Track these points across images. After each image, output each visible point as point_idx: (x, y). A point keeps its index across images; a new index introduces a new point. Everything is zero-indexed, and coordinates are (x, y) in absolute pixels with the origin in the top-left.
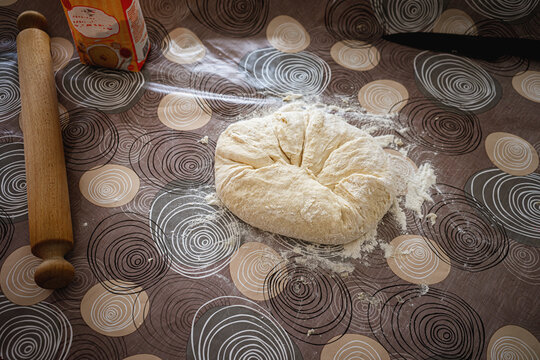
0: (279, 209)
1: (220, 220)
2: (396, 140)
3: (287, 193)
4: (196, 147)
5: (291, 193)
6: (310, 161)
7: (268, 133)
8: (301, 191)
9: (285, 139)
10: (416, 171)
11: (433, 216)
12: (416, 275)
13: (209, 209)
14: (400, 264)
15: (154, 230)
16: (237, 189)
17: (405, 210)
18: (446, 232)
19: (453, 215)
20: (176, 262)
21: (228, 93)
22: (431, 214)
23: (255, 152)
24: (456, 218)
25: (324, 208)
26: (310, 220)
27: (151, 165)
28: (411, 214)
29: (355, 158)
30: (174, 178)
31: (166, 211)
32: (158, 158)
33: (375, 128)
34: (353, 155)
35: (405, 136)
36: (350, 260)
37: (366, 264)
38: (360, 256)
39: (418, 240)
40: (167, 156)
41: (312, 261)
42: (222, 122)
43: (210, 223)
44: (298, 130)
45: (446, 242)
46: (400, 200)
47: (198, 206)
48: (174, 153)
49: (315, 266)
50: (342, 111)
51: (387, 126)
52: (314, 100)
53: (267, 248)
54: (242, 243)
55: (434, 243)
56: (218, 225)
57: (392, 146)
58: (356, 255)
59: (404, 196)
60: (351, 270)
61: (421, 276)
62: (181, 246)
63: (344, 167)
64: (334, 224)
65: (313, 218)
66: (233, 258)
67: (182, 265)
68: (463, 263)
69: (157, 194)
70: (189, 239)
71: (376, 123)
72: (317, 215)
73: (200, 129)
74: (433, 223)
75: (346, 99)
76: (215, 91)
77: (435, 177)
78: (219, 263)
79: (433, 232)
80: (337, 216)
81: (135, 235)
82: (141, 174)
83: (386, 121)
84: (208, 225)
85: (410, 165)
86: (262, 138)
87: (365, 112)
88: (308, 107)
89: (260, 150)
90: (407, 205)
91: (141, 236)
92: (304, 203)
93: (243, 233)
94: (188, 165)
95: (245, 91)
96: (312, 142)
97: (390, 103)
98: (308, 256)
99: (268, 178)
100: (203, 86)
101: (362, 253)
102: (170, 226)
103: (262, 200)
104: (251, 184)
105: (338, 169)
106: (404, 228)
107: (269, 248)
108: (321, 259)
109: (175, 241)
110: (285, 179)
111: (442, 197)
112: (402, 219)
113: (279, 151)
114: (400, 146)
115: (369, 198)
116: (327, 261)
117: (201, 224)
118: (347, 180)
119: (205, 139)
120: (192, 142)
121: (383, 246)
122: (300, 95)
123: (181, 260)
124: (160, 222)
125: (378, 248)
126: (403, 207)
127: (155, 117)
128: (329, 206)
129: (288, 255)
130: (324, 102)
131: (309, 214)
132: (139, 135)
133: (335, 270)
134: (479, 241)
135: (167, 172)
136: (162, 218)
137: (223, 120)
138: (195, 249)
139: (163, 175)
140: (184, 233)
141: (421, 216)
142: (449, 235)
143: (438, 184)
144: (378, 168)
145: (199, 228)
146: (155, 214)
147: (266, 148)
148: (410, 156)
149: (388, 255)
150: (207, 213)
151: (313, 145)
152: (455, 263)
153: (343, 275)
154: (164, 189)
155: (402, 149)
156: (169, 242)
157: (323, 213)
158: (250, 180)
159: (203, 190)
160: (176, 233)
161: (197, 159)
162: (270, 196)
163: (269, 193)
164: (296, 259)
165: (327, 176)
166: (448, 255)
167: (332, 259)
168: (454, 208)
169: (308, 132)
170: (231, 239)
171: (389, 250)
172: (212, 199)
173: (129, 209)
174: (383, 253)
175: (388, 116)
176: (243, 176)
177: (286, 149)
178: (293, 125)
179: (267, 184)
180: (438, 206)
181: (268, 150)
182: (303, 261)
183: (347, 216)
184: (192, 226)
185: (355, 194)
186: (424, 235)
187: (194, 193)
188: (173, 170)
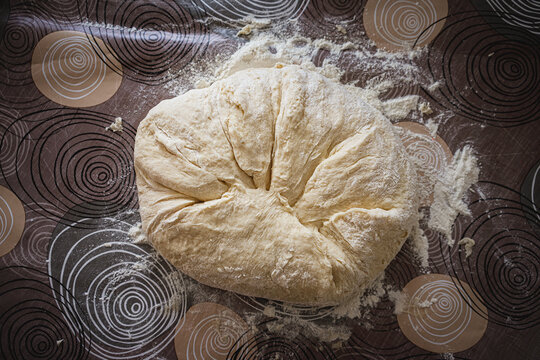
0: (239, 272)
1: (155, 270)
2: (422, 106)
3: (249, 245)
4: (105, 138)
5: (254, 245)
6: (284, 183)
7: (213, 135)
8: (271, 238)
9: (242, 146)
10: (449, 161)
11: (469, 241)
12: (437, 339)
13: (137, 252)
14: (415, 323)
15: (58, 293)
16: (171, 239)
17: (428, 233)
18: (486, 267)
19: (498, 237)
20: (97, 342)
21: (145, 24)
22: (466, 240)
23: (195, 174)
24: (503, 241)
25: (306, 268)
26: (285, 284)
27: (37, 178)
28: (436, 238)
29: (355, 179)
30: (77, 201)
31: (73, 260)
32: (47, 164)
33: (388, 84)
34: (352, 173)
35: (438, 96)
36: (345, 320)
37: (368, 326)
38: (359, 315)
39: (444, 282)
40: (60, 158)
41: (290, 327)
42: (142, 88)
43: (141, 275)
44: (263, 126)
45: (485, 282)
46: (422, 215)
47: (119, 247)
48: (70, 154)
49: (294, 334)
50: (336, 49)
51: (409, 79)
52: (289, 31)
53: (226, 312)
54: (190, 305)
55: (466, 285)
56: (152, 277)
57: (414, 117)
58: (354, 312)
59: (428, 208)
60: (346, 337)
61: (445, 339)
62: (102, 316)
63: (337, 193)
64: (321, 293)
65: (291, 282)
66: (179, 329)
67: (106, 347)
68: (505, 316)
69: (55, 232)
70: (111, 303)
71: (391, 74)
72: (295, 278)
73: (106, 103)
74: (468, 253)
75: (342, 25)
76: (123, 23)
77: (478, 170)
78: (159, 339)
79: (466, 268)
80: (326, 281)
81: (32, 304)
82: (24, 196)
83: (407, 67)
84: (138, 279)
85: (441, 149)
86: (205, 145)
87: (374, 49)
88: (280, 47)
89: (203, 169)
90: (431, 224)
91: (41, 305)
92: (276, 261)
93: (190, 288)
94: (95, 176)
95: (173, 20)
96: (286, 149)
97: (417, 28)
98: (286, 319)
99: (218, 221)
100: (101, 13)
101: (363, 309)
102: (82, 284)
103: (212, 259)
104: (192, 234)
105: (327, 197)
106: (425, 263)
107: (230, 311)
108: (303, 322)
109: (92, 308)
110: (245, 221)
111: (486, 207)
112: (423, 247)
113: (235, 168)
114: (426, 117)
115: (375, 245)
116: (313, 326)
117: (128, 278)
118: (342, 217)
119: (117, 124)
120: (96, 129)
121: (393, 295)
122: (265, 21)
123: (104, 338)
124: (66, 278)
125: (385, 299)
126: (424, 227)
127: (30, 83)
128: (314, 265)
129: (257, 320)
130: (306, 35)
131: (284, 276)
132: (9, 120)
133: (324, 338)
134: (533, 279)
135: (64, 189)
136: (67, 272)
137: (142, 82)
138: (122, 319)
139: (58, 195)
140: (103, 296)
141: (451, 242)
142: (490, 272)
143: (481, 182)
144: (392, 190)
145: (124, 285)
146: (57, 265)
147: (212, 165)
148: (441, 133)
149: (399, 309)
150: (135, 260)
151: (287, 154)
152: (493, 315)
153: (334, 346)
154: (65, 221)
155: (430, 121)
156: (83, 310)
157: (305, 275)
158: (191, 228)
159: (125, 218)
160: (91, 295)
161: (108, 161)
162: (224, 253)
163: (221, 247)
164: (268, 326)
165: (310, 207)
166: (485, 304)
167: (319, 322)
168: (502, 224)
169: (279, 130)
170: (173, 300)
171: (400, 300)
172: (138, 234)
173: (16, 260)
174: (393, 307)
175: (411, 55)
176: (178, 221)
177: (244, 163)
178: (254, 117)
179: (218, 233)
180: (477, 223)
181: (216, 170)
182: (279, 327)
183: (341, 277)
184: (113, 282)
185: (354, 243)
186: (453, 274)
187: (110, 225)
188: (73, 185)
